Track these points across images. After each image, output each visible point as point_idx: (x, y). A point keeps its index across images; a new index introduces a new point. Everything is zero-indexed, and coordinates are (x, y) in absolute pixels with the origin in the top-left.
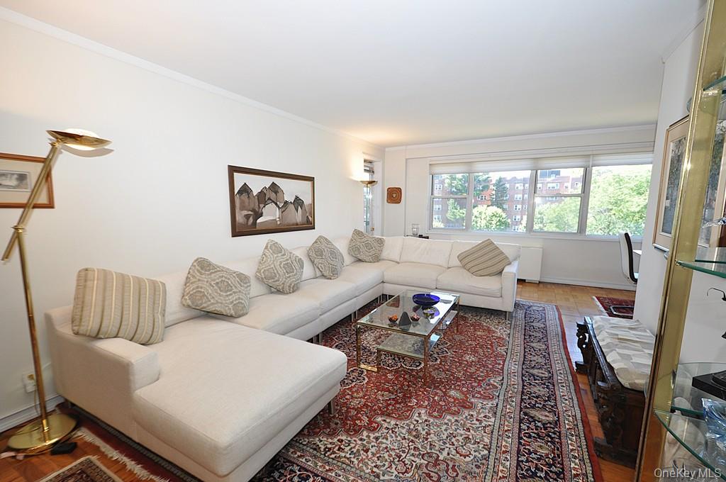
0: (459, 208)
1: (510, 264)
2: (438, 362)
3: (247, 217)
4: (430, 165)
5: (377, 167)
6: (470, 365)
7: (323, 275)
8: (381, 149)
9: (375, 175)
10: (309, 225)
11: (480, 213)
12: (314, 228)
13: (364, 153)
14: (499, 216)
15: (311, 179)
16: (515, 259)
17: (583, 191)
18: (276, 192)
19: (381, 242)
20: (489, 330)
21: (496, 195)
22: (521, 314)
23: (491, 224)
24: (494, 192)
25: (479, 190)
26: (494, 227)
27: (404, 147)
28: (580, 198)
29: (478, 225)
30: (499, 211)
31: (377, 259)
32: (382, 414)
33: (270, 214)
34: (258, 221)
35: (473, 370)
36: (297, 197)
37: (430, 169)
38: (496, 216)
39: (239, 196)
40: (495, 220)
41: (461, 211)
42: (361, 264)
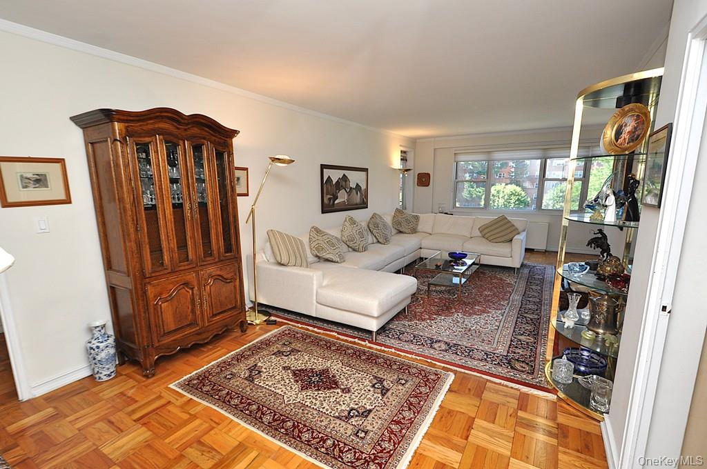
0: (475, 187)
1: (519, 234)
2: (467, 294)
3: (330, 199)
4: (455, 154)
5: (410, 156)
6: (486, 296)
7: (378, 242)
8: (414, 141)
9: (408, 163)
10: (363, 205)
11: (498, 192)
12: (367, 207)
13: (401, 146)
14: (518, 195)
15: (366, 170)
16: (524, 231)
17: (584, 177)
18: (346, 181)
19: (417, 218)
20: (501, 279)
21: (515, 172)
22: (526, 271)
23: (509, 203)
24: (513, 170)
25: (497, 167)
26: (512, 206)
27: (433, 139)
28: (581, 182)
29: (496, 204)
30: (518, 189)
31: (414, 231)
32: (436, 315)
33: (342, 197)
34: (336, 202)
35: (490, 298)
36: (357, 184)
37: (455, 158)
38: (515, 195)
39: (325, 184)
40: (514, 199)
41: (477, 190)
42: (402, 235)
